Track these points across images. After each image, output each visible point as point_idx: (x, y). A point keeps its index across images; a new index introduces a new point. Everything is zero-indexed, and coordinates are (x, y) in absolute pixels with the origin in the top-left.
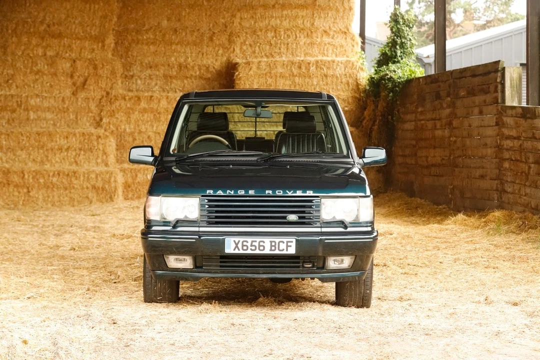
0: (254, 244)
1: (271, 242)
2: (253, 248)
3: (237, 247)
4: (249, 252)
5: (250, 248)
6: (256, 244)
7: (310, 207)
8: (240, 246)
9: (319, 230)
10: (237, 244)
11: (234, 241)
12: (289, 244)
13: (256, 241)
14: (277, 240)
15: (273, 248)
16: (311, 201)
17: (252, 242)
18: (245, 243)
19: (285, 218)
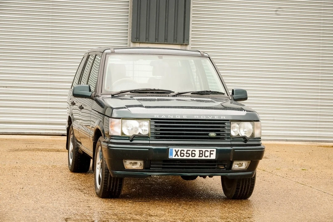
0: (188, 152)
1: (200, 151)
2: (188, 155)
3: (177, 154)
4: (185, 157)
5: (185, 155)
6: (190, 152)
7: (224, 127)
8: (179, 153)
9: (229, 143)
10: (177, 152)
11: (175, 150)
12: (212, 152)
13: (190, 150)
14: (204, 150)
15: (201, 155)
16: (224, 123)
17: (187, 151)
18: (182, 152)
19: (208, 134)
